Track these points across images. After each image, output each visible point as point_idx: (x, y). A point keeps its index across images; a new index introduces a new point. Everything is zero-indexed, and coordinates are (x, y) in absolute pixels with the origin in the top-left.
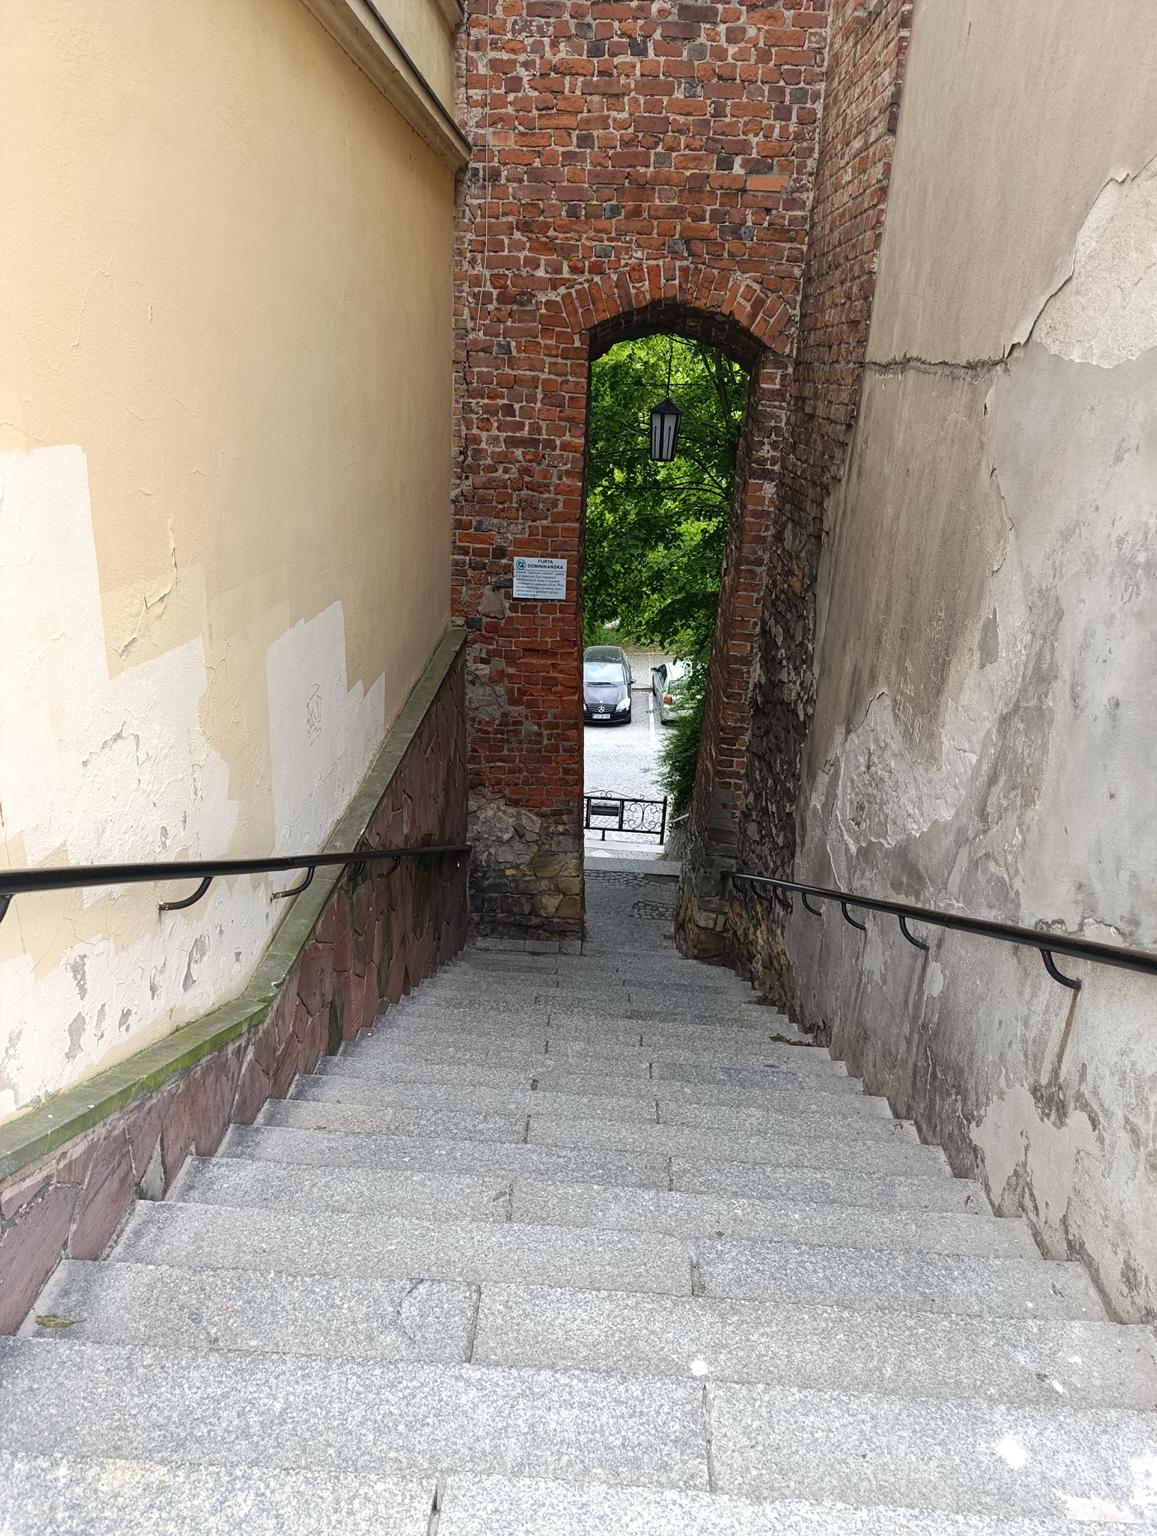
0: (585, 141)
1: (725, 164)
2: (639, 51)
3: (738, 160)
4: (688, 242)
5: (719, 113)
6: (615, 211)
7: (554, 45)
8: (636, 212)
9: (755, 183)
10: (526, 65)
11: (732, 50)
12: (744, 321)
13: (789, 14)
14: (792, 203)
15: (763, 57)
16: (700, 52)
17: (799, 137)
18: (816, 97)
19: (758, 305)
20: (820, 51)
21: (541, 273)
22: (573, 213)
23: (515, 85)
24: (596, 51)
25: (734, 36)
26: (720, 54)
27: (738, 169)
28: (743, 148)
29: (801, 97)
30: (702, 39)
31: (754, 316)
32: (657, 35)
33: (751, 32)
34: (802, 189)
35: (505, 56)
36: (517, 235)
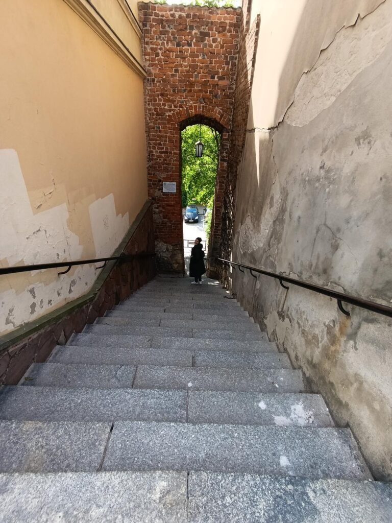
0: (176, 71)
1: (213, 77)
2: (190, 45)
3: (216, 77)
4: (204, 99)
5: (211, 63)
6: (185, 90)
7: (167, 43)
8: (190, 91)
9: (221, 83)
10: (161, 49)
11: (214, 45)
12: (218, 120)
13: (229, 34)
14: (230, 88)
15: (222, 47)
16: (205, 45)
17: (232, 70)
18: (236, 59)
19: (222, 116)
20: (237, 45)
21: (166, 107)
22: (174, 91)
23: (157, 55)
24: (178, 45)
25: (215, 41)
26: (211, 46)
27: (216, 79)
28: (217, 73)
29: (232, 58)
30: (206, 42)
31: (221, 119)
32: (194, 40)
33: (219, 40)
34: (233, 84)
35: (154, 46)
36: (160, 97)
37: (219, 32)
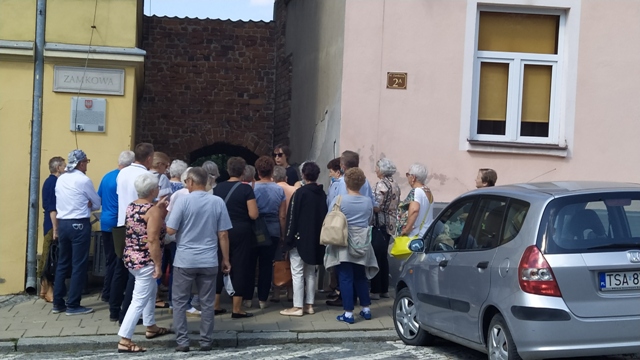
0: (187, 88)
1: (241, 95)
2: (207, 58)
3: (245, 95)
4: (228, 122)
5: (237, 79)
6: (199, 111)
7: (176, 57)
8: (208, 112)
10: (165, 64)
11: (241, 59)
14: (267, 109)
17: (267, 87)
18: (272, 74)
24: (191, 59)
25: (241, 55)
26: (237, 61)
28: (247, 90)
29: (267, 74)
30: (230, 56)
31: (255, 148)
32: (213, 54)
33: (247, 54)
34: (270, 104)
35: (157, 61)
36: (162, 120)
37: (247, 46)
